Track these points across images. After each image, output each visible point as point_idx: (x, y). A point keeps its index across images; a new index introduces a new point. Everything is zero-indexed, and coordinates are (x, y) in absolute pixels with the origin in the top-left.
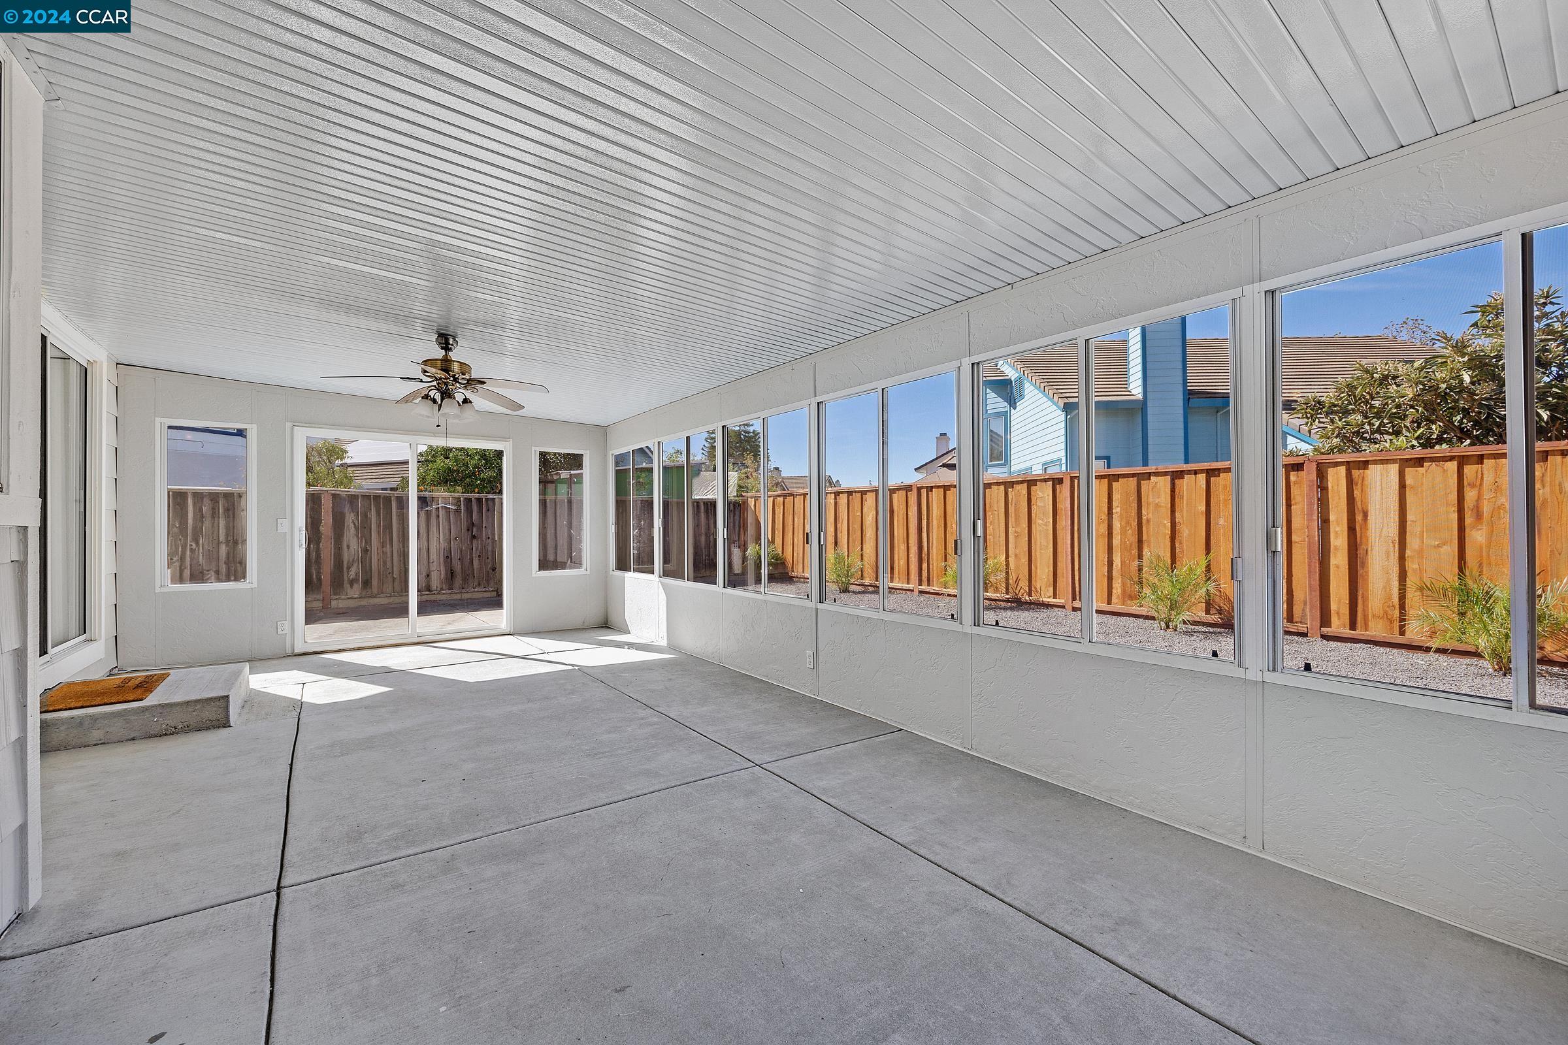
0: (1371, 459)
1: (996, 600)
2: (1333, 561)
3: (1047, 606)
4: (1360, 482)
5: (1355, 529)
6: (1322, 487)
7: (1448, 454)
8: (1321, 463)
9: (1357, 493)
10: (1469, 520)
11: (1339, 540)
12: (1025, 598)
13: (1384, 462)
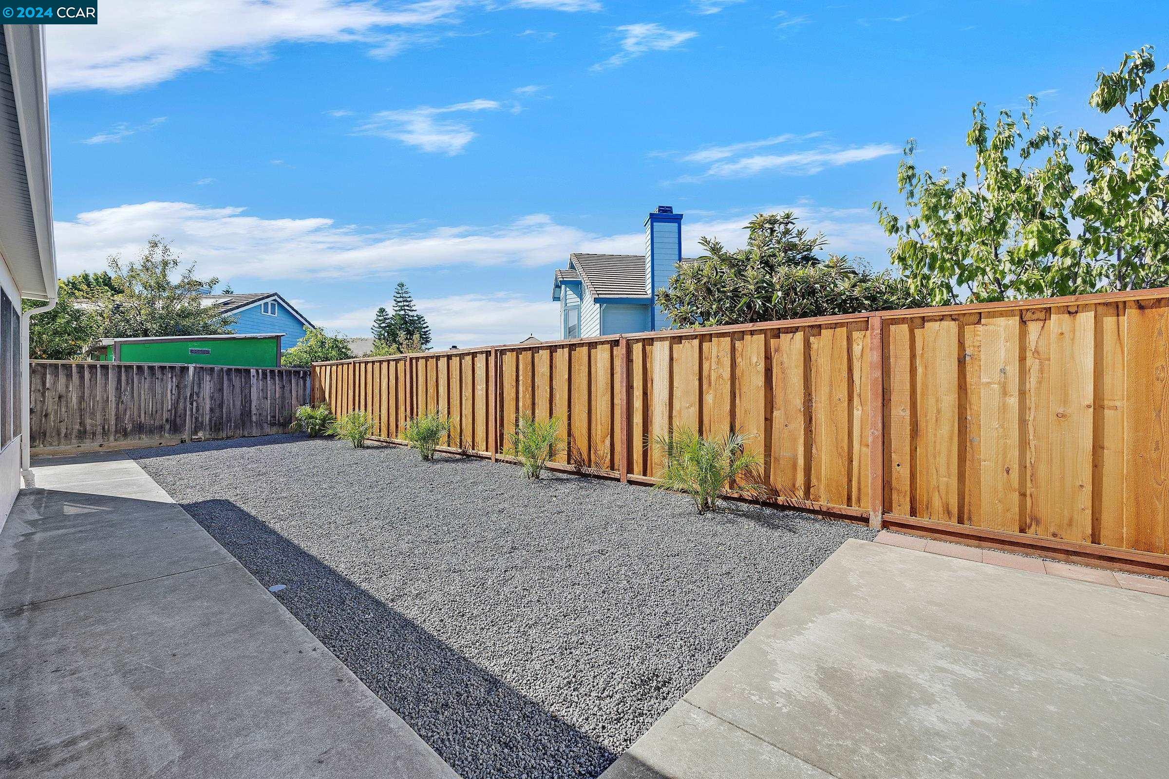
0: (655, 336)
1: (454, 453)
2: (635, 421)
3: (482, 458)
4: (650, 355)
5: (647, 394)
6: (629, 360)
7: (694, 334)
8: (630, 340)
9: (648, 365)
10: (705, 387)
11: (638, 404)
12: (470, 451)
13: (662, 339)
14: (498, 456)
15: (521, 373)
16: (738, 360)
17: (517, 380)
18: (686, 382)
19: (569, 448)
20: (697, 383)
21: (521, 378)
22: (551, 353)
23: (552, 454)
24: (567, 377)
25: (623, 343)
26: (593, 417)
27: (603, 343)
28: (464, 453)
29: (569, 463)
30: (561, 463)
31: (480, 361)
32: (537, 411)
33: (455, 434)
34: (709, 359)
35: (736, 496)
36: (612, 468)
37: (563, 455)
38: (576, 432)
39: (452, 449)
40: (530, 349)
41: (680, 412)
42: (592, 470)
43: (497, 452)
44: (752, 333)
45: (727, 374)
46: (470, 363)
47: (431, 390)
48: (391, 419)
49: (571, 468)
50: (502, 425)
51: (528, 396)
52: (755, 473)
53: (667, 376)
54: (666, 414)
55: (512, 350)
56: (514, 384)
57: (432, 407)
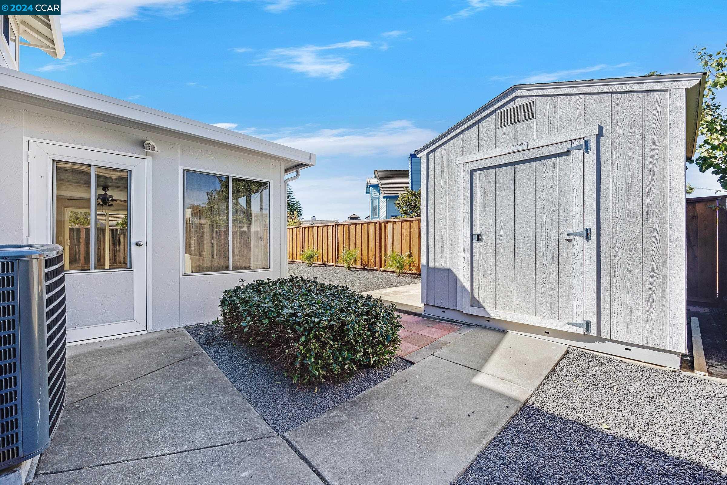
0: (388, 221)
1: (320, 264)
2: (382, 250)
3: (331, 265)
4: (387, 227)
5: (386, 241)
6: (380, 229)
7: (399, 220)
8: (380, 222)
9: (386, 231)
10: (402, 238)
11: (383, 244)
12: (326, 263)
13: (390, 222)
14: (337, 264)
15: (345, 233)
16: (412, 229)
17: (343, 236)
18: (397, 237)
19: (361, 260)
20: (400, 237)
21: (345, 235)
22: (355, 226)
23: (355, 262)
24: (360, 234)
25: (378, 223)
26: (369, 248)
27: (372, 223)
28: (324, 264)
29: (361, 265)
30: (359, 266)
31: (330, 229)
32: (350, 247)
33: (320, 257)
34: (403, 229)
35: (411, 273)
36: (375, 266)
37: (359, 262)
38: (363, 254)
39: (319, 263)
40: (348, 224)
41: (395, 246)
42: (369, 267)
43: (336, 263)
44: (415, 221)
45: (408, 234)
46: (326, 229)
47: (311, 240)
48: (294, 252)
49: (362, 267)
50: (338, 252)
51: (347, 242)
52: (416, 265)
53: (392, 234)
54: (392, 247)
55: (342, 225)
56: (342, 237)
57: (311, 246)
